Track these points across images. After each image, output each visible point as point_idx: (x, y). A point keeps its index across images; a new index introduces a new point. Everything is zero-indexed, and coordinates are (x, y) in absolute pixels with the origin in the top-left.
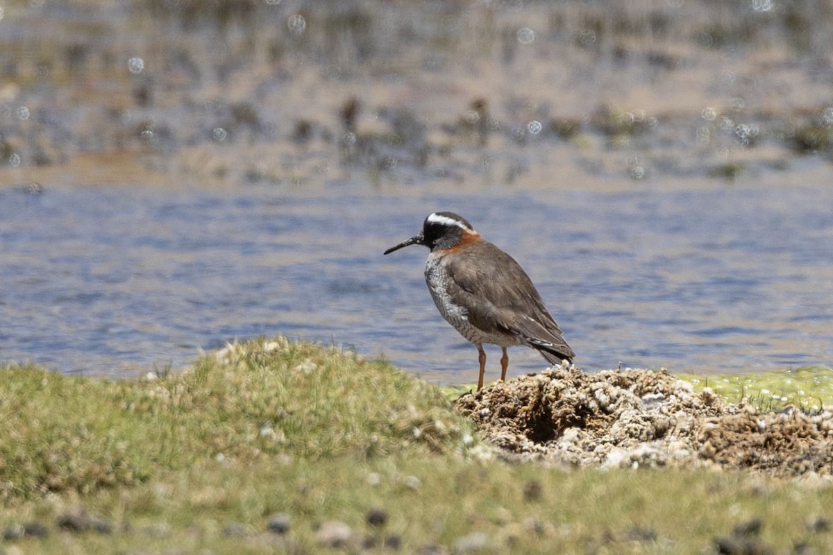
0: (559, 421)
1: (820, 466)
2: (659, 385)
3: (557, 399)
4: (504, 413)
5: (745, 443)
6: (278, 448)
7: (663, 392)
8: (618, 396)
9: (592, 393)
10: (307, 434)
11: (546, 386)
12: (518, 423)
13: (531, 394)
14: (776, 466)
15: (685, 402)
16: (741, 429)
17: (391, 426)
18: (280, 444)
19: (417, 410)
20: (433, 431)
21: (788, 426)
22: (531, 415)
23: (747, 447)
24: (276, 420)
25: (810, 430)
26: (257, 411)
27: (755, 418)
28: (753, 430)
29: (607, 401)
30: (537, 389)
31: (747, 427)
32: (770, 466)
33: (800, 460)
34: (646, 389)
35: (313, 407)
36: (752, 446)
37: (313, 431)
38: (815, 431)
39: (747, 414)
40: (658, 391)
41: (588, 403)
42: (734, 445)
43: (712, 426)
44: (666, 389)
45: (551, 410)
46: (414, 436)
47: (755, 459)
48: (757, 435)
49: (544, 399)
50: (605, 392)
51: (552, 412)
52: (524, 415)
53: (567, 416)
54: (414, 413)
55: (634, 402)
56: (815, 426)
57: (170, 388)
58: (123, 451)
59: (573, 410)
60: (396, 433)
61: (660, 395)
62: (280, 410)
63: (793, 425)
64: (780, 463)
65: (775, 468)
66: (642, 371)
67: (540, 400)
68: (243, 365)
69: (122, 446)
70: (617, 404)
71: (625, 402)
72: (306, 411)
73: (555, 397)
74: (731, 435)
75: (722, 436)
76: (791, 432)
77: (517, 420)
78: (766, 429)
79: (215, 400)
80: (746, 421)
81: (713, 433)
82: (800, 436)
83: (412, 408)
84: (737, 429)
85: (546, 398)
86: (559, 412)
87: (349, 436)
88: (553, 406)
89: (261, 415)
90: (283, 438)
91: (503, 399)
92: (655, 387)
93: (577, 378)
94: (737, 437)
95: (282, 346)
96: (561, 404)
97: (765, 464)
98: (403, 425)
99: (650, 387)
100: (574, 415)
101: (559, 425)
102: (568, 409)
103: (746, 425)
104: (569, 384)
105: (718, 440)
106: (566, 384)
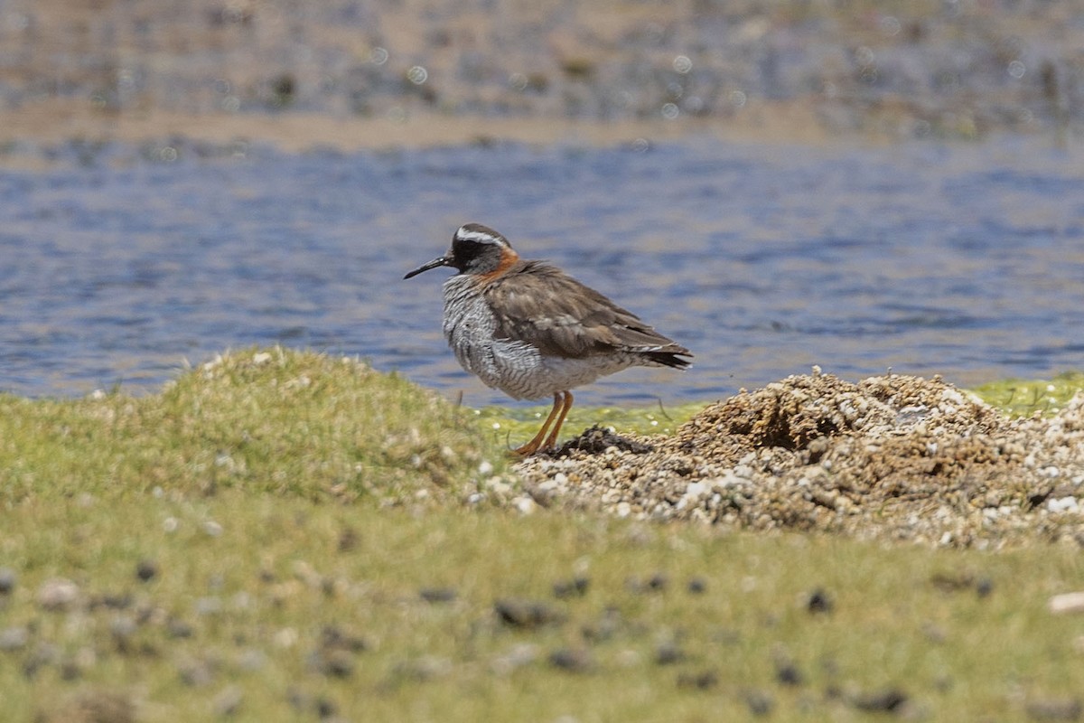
0: (797, 438)
1: (973, 497)
2: (922, 395)
3: (797, 413)
4: (736, 429)
5: (910, 469)
6: (234, 480)
7: (925, 403)
8: (869, 409)
9: (837, 404)
10: (273, 461)
11: (783, 397)
12: (752, 440)
13: (767, 407)
14: (927, 497)
15: (948, 417)
16: (908, 453)
17: (384, 454)
18: (238, 475)
19: (421, 435)
20: (438, 459)
21: (963, 449)
22: (767, 430)
23: (913, 475)
24: (240, 446)
25: (990, 455)
26: (219, 436)
27: (925, 439)
28: (922, 454)
29: (855, 415)
30: (774, 401)
31: (915, 451)
32: (920, 498)
33: (954, 491)
34: (906, 400)
35: (287, 431)
36: (919, 474)
37: (282, 459)
38: (996, 455)
39: (916, 435)
40: (920, 403)
41: (831, 418)
42: (897, 472)
43: (874, 449)
44: (929, 400)
45: (789, 425)
46: (414, 466)
47: (903, 490)
48: (926, 459)
49: (781, 412)
50: (852, 404)
51: (790, 428)
52: (759, 431)
53: (808, 433)
54: (416, 437)
55: (886, 416)
56: (996, 450)
57: (117, 408)
58: (29, 485)
59: (815, 426)
60: (390, 461)
61: (922, 407)
62: (246, 434)
63: (969, 448)
64: (931, 494)
65: (925, 501)
66: (911, 378)
67: (776, 413)
68: (227, 381)
69: (29, 479)
70: (866, 419)
71: (876, 415)
72: (278, 435)
73: (794, 410)
74: (894, 460)
75: (884, 461)
76: (966, 456)
77: (751, 436)
78: (937, 453)
79: (170, 422)
80: (914, 444)
81: (874, 457)
82: (976, 461)
83: (415, 432)
84: (901, 453)
85: (785, 411)
86: (798, 428)
87: (325, 467)
88: (791, 420)
89: (223, 440)
90: (242, 467)
91: (736, 412)
92: (918, 398)
93: (830, 387)
94: (902, 463)
95: (276, 358)
96: (802, 418)
97: (913, 495)
98: (400, 452)
99: (911, 398)
100: (815, 431)
101: (797, 444)
102: (808, 424)
103: (913, 448)
104: (813, 394)
105: (880, 465)
106: (810, 394)
